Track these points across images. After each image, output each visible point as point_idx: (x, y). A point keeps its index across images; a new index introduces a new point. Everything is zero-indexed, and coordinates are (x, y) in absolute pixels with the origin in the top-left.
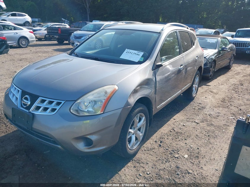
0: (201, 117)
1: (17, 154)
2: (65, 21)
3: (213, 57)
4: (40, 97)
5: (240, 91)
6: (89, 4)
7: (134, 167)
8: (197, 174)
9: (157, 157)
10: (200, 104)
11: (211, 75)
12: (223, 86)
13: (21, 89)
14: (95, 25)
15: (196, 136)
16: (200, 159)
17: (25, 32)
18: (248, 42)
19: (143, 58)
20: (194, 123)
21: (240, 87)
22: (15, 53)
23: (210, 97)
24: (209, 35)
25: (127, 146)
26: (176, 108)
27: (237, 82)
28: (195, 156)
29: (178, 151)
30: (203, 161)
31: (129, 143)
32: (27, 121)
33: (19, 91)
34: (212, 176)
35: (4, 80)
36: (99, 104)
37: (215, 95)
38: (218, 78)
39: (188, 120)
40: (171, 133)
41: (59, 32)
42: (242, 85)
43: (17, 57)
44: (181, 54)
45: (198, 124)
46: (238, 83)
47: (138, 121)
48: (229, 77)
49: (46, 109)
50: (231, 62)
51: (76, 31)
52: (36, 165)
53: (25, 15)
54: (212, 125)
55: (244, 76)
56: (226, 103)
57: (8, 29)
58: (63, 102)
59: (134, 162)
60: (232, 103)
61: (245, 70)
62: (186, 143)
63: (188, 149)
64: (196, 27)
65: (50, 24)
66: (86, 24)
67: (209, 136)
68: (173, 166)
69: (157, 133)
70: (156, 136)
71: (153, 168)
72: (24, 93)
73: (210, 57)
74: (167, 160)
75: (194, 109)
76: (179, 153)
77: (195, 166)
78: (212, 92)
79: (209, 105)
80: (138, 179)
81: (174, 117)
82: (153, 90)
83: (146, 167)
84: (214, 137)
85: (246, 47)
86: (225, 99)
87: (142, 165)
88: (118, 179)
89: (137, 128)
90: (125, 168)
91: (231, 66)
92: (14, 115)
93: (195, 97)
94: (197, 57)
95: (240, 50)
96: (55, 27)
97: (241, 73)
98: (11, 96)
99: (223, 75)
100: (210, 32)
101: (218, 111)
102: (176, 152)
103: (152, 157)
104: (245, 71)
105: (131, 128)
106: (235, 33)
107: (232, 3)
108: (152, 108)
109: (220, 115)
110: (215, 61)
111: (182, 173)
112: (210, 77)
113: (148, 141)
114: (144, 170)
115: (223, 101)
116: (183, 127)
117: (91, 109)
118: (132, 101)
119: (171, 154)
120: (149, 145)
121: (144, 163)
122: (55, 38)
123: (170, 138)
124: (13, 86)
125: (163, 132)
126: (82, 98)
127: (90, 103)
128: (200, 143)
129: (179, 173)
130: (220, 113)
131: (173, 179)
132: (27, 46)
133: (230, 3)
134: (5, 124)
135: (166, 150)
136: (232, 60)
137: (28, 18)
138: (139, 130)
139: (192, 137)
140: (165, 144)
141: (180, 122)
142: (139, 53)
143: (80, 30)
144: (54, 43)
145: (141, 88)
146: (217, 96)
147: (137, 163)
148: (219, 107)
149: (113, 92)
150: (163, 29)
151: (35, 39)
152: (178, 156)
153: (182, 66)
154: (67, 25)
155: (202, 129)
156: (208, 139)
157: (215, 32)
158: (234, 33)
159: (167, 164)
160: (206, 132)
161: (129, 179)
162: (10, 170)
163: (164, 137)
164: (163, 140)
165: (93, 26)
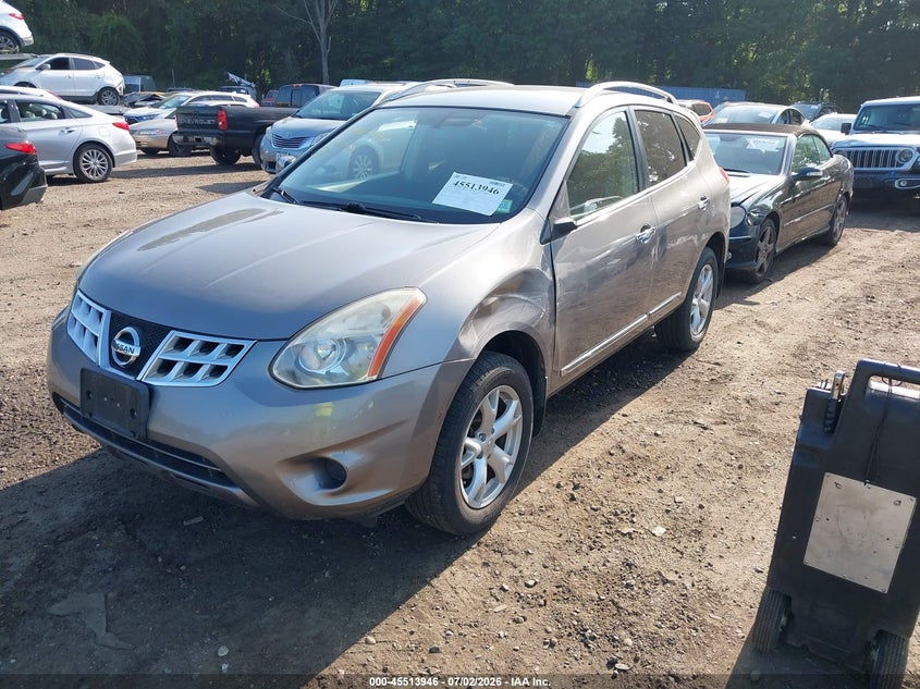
0: (717, 406)
1: (95, 529)
2: (240, 83)
3: (769, 202)
4: (172, 332)
5: (861, 319)
6: (328, 19)
7: (486, 564)
8: (693, 585)
9: (561, 535)
10: (717, 364)
11: (761, 269)
12: (802, 305)
13: (107, 309)
14: (349, 96)
15: (696, 468)
16: (705, 539)
17: (100, 125)
18: (902, 149)
19: (510, 203)
20: (692, 428)
21: (862, 306)
22: (65, 201)
23: (755, 341)
24: (761, 126)
25: (458, 493)
26: (632, 381)
27: (855, 288)
28: (688, 530)
29: (633, 516)
30: (714, 547)
31: (465, 486)
32: (132, 411)
33: (101, 314)
34: (740, 591)
35: (35, 294)
36: (364, 349)
37: (773, 335)
38: (789, 278)
39: (672, 417)
40: (612, 460)
41: (220, 123)
42: (870, 299)
43: (74, 214)
44: (644, 188)
45: (705, 428)
46: (859, 294)
47: (495, 411)
48: (829, 272)
49: (191, 369)
50: (837, 219)
51: (282, 121)
52: (160, 560)
53: (101, 66)
54: (754, 432)
55: (884, 269)
56: (810, 362)
57: (39, 114)
58: (247, 345)
59: (483, 548)
60: (829, 361)
61: (889, 248)
62: (660, 491)
63: (666, 508)
64: (718, 97)
65: (187, 96)
66: (318, 93)
67: (740, 467)
68: (615, 559)
69: (562, 459)
70: (559, 470)
71: (545, 567)
72: (118, 321)
73: (756, 202)
74: (595, 542)
75: (697, 381)
76: (634, 519)
77: (687, 562)
78: (761, 324)
79: (749, 370)
80: (498, 600)
81: (625, 408)
82: (546, 310)
83: (524, 564)
84: (758, 471)
85: (892, 166)
86: (805, 349)
87: (509, 558)
88: (431, 601)
89: (494, 436)
90: (453, 569)
91: (835, 234)
92: (89, 393)
93: (701, 341)
94: (703, 199)
95: (873, 176)
96: (207, 107)
97: (871, 258)
98: (73, 333)
99: (807, 268)
100: (768, 116)
101: (778, 388)
102: (625, 518)
103: (541, 532)
104: (885, 253)
105: (471, 435)
106: (854, 117)
107: (849, 8)
108: (544, 370)
109: (785, 399)
110: (773, 216)
111: (643, 583)
112: (759, 275)
113: (533, 485)
114: (516, 573)
115: (800, 353)
116: (655, 440)
117: (337, 369)
118: (475, 341)
119: (610, 523)
120: (536, 496)
121: (516, 554)
122: (208, 146)
123: (609, 473)
124: (81, 300)
125: (586, 455)
126: (310, 329)
127: (334, 347)
128: (710, 489)
129: (633, 582)
130: (784, 394)
131: (613, 601)
132: (107, 175)
133: (843, 8)
134: (45, 436)
135: (593, 512)
136: (839, 212)
137: (110, 75)
138: (501, 442)
139: (683, 471)
140: (589, 495)
141: (644, 425)
142: (496, 187)
143: (294, 116)
144: (204, 164)
145: (502, 300)
146: (779, 339)
147: (495, 551)
148: (783, 373)
149: (407, 312)
150: (579, 102)
151: (135, 150)
152: (631, 530)
153: (647, 231)
154: (247, 97)
155: (717, 445)
156: (736, 477)
157: (784, 114)
158: (851, 118)
159: (594, 554)
160: (732, 454)
161: (465, 600)
162: (75, 578)
163: (585, 470)
164: (582, 481)
165: (341, 102)
